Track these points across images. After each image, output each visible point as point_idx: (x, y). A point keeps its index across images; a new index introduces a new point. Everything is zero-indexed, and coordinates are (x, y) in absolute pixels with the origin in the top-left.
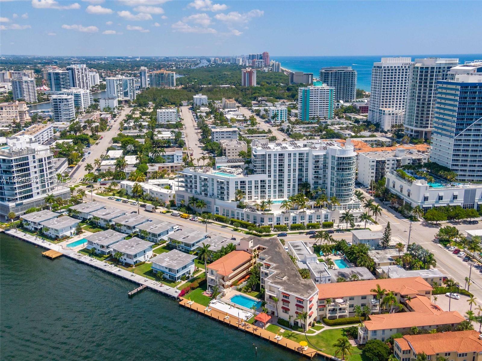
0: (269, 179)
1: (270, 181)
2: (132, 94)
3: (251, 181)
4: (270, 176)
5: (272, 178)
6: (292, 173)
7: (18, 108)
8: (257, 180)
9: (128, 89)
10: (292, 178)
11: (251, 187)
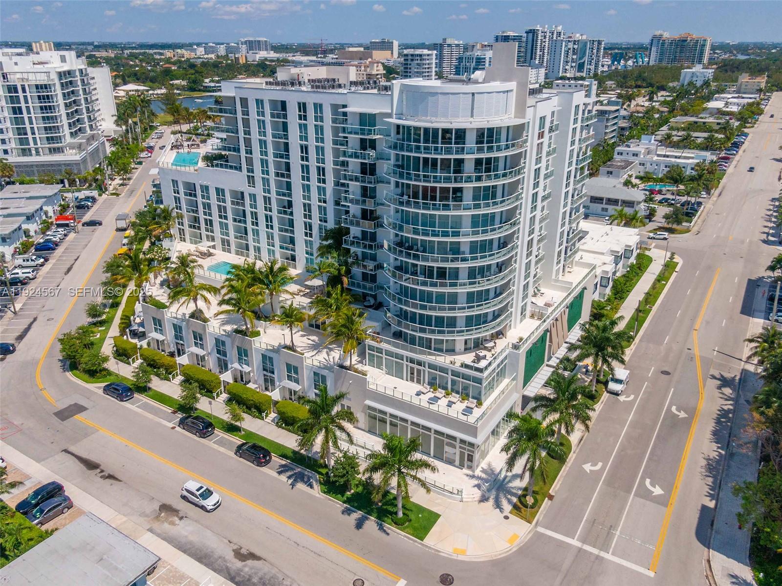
0: (252, 190)
1: (253, 197)
2: (592, 67)
3: (207, 188)
4: (251, 180)
5: (259, 190)
6: (314, 183)
7: (368, 70)
8: (221, 186)
9: (586, 59)
10: (315, 202)
11: (209, 206)
